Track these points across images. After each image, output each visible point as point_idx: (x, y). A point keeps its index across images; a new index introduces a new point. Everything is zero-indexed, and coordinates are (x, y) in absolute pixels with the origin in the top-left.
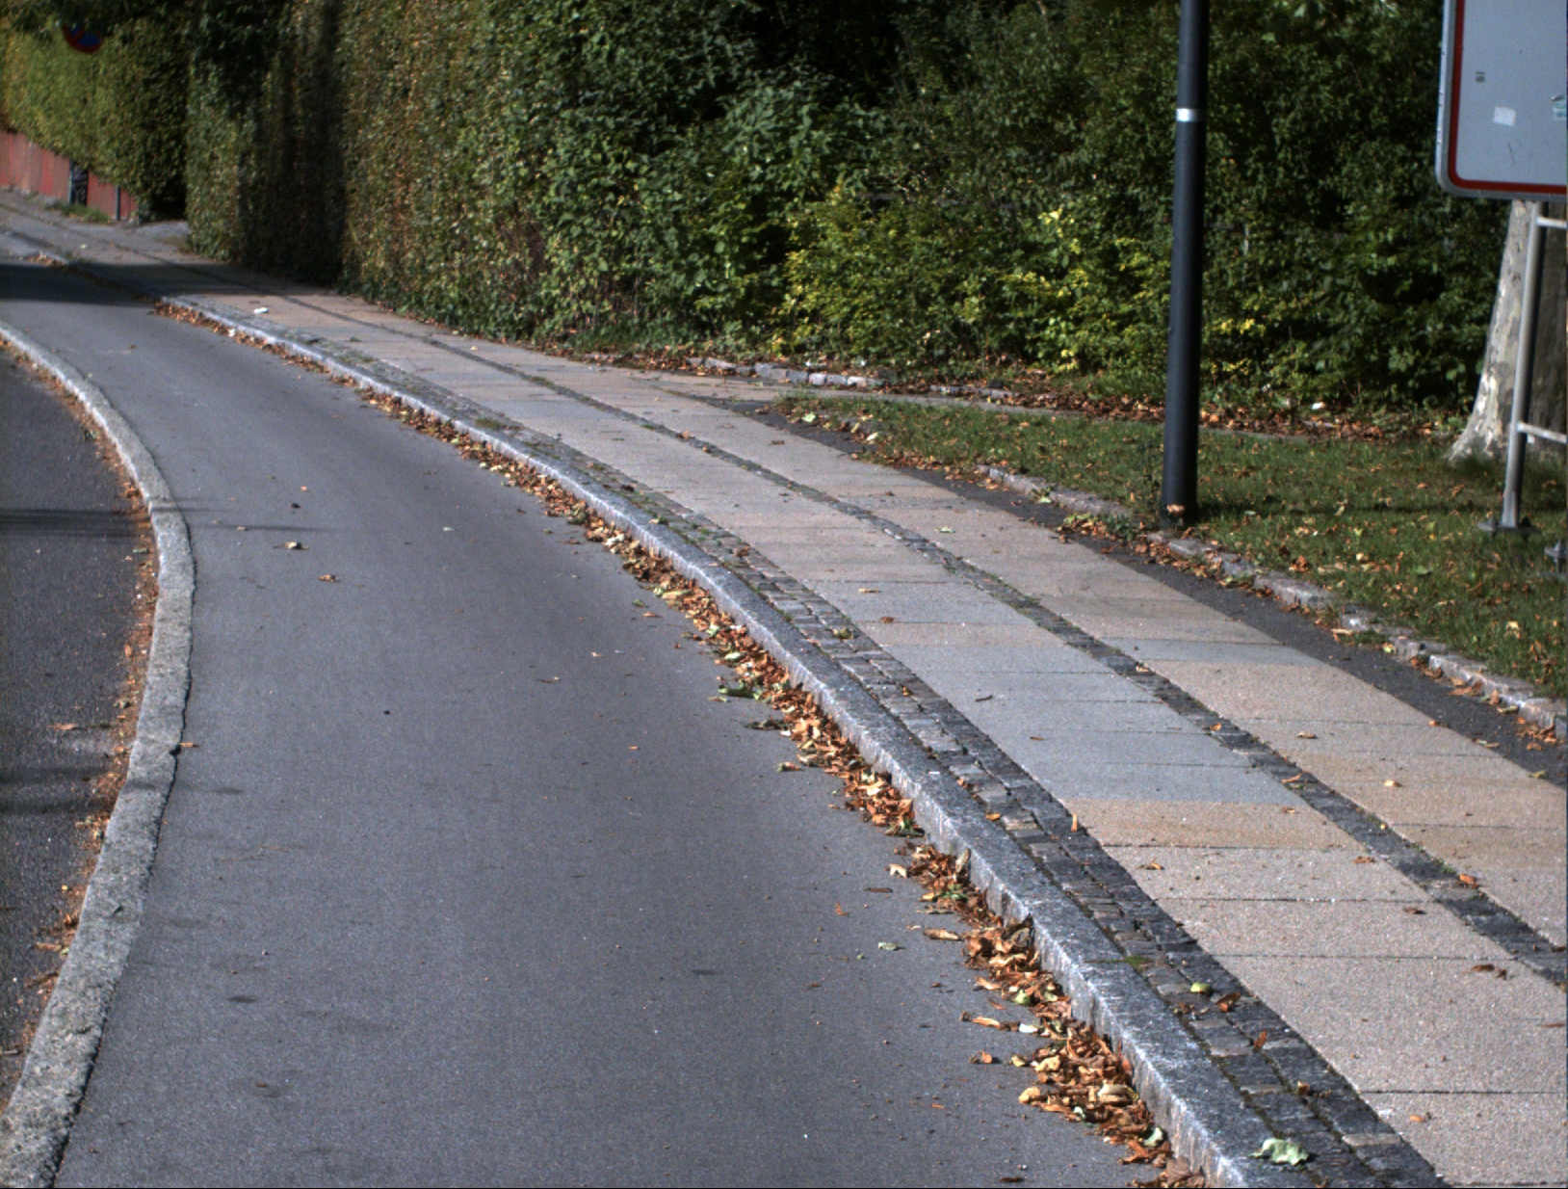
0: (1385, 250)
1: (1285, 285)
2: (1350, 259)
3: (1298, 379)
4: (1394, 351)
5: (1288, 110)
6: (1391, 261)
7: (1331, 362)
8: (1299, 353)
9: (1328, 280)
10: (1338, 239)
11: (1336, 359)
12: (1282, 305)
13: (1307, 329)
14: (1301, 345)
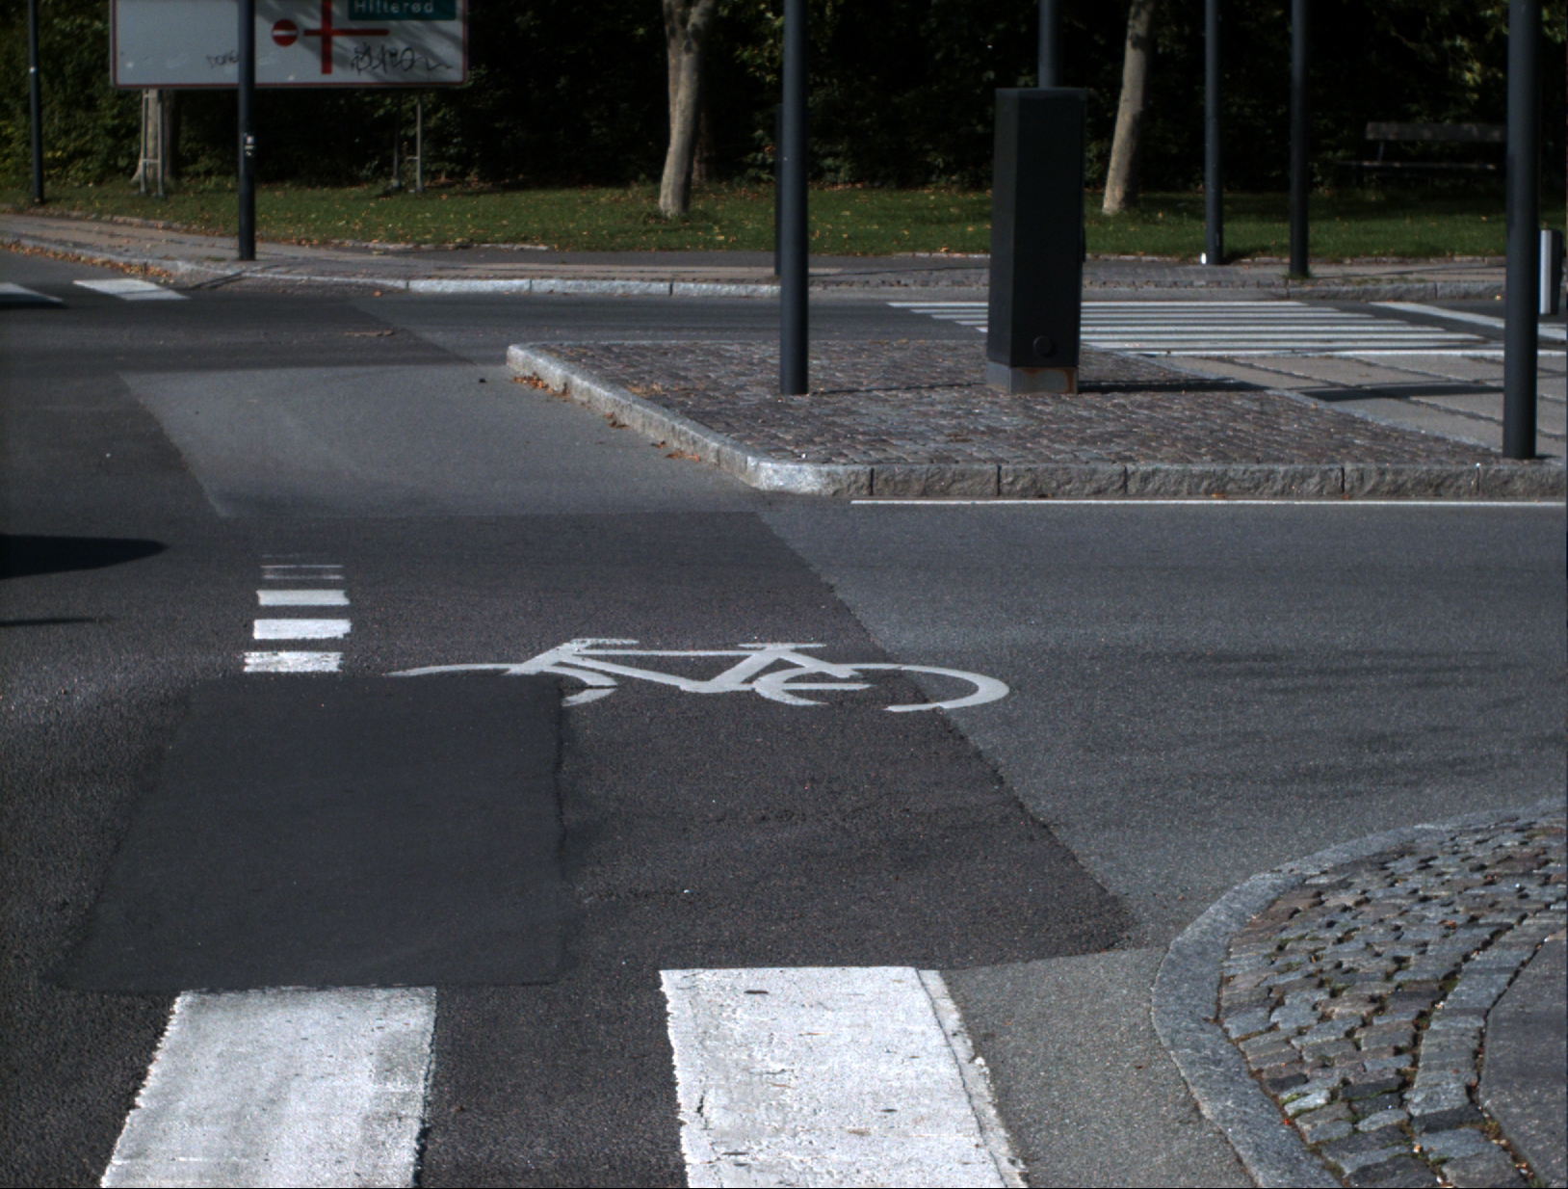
0: (114, 118)
1: (74, 135)
2: (100, 122)
3: (81, 175)
4: (120, 159)
5: (71, 62)
6: (116, 122)
7: (94, 165)
8: (81, 163)
9: (91, 132)
10: (95, 115)
11: (97, 164)
12: (72, 145)
13: (82, 153)
14: (82, 161)
